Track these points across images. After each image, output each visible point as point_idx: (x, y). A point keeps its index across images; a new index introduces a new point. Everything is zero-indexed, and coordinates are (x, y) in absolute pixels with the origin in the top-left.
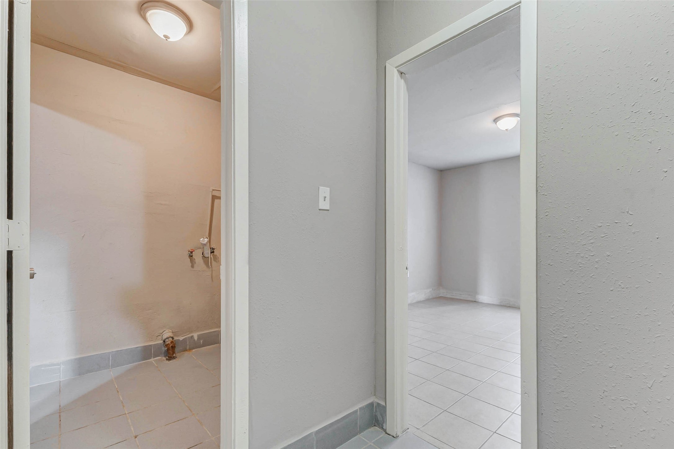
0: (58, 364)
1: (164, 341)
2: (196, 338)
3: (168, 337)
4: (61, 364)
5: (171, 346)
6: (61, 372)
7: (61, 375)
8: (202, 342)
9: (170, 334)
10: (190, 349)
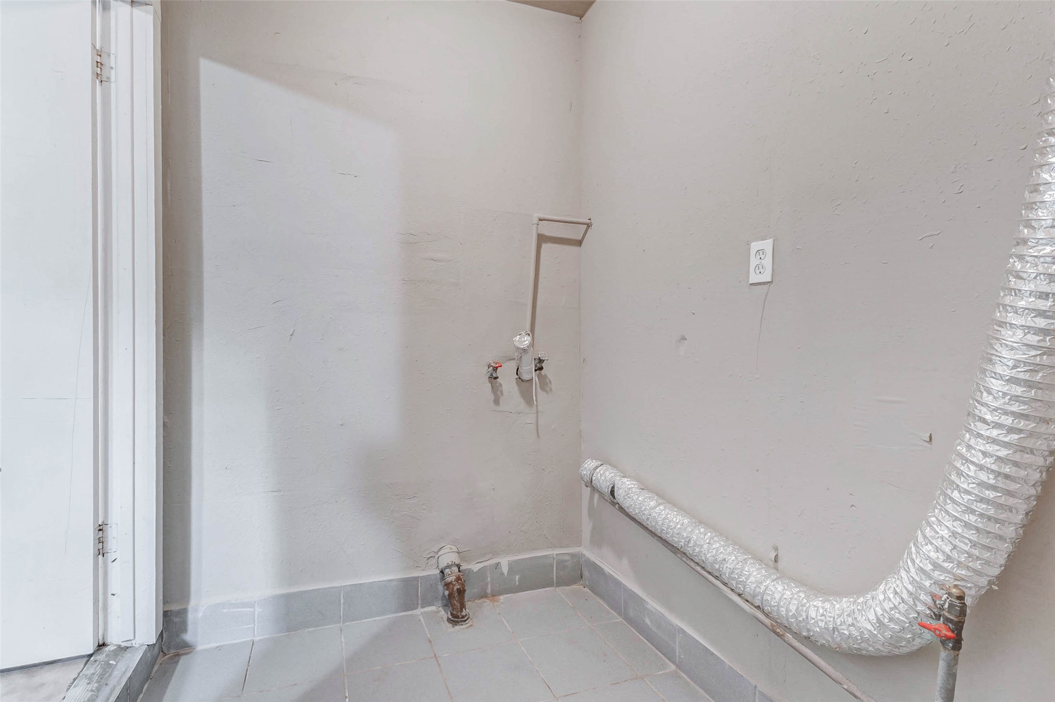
0: (251, 605)
1: (442, 572)
2: (505, 570)
3: (450, 563)
4: (256, 604)
5: (457, 589)
6: (256, 622)
7: (256, 628)
8: (517, 578)
9: (453, 558)
10: (495, 595)
